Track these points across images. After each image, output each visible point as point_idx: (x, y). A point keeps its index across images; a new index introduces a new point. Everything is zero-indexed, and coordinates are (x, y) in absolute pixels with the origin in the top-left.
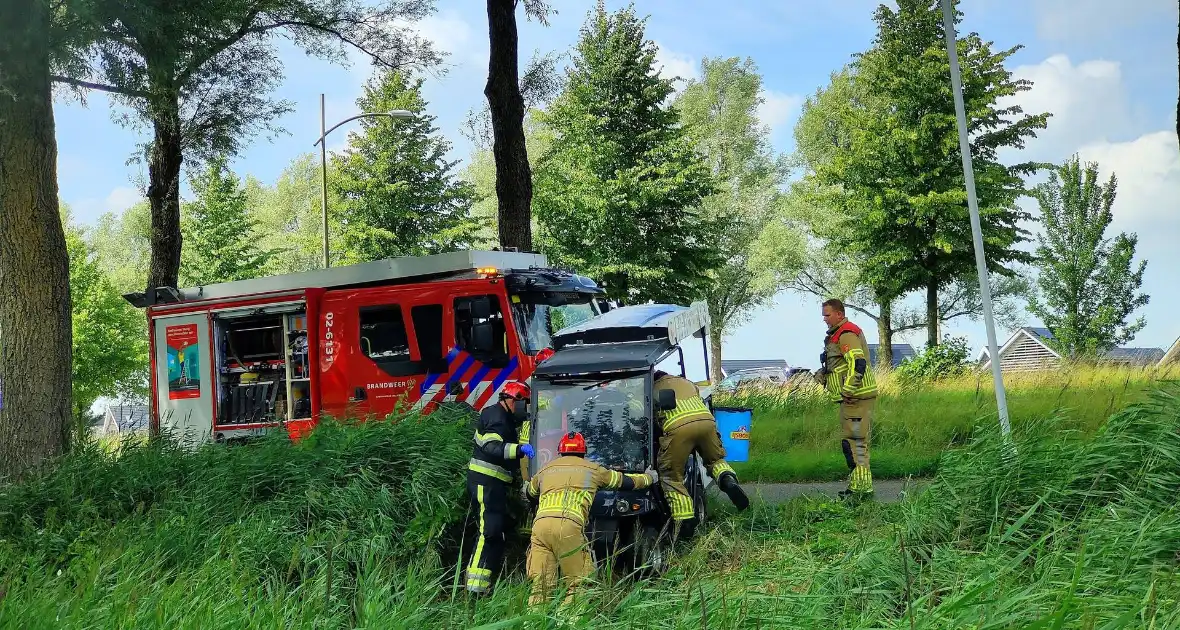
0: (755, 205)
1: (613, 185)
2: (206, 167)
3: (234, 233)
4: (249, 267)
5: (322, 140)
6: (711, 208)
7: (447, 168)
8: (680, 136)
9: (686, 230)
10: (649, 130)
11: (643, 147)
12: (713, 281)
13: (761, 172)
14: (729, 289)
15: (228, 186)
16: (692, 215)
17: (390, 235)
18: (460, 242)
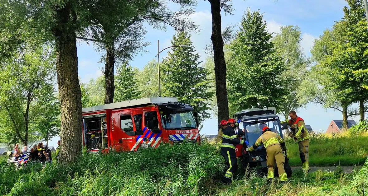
0: (299, 74)
1: (253, 68)
2: (121, 64)
3: (130, 85)
4: (135, 96)
5: (158, 55)
6: (284, 76)
7: (199, 64)
8: (274, 52)
9: (277, 83)
10: (264, 50)
11: (262, 56)
12: (286, 99)
13: (301, 63)
14: (291, 102)
15: (128, 70)
16: (279, 78)
17: (180, 85)
18: (203, 87)
